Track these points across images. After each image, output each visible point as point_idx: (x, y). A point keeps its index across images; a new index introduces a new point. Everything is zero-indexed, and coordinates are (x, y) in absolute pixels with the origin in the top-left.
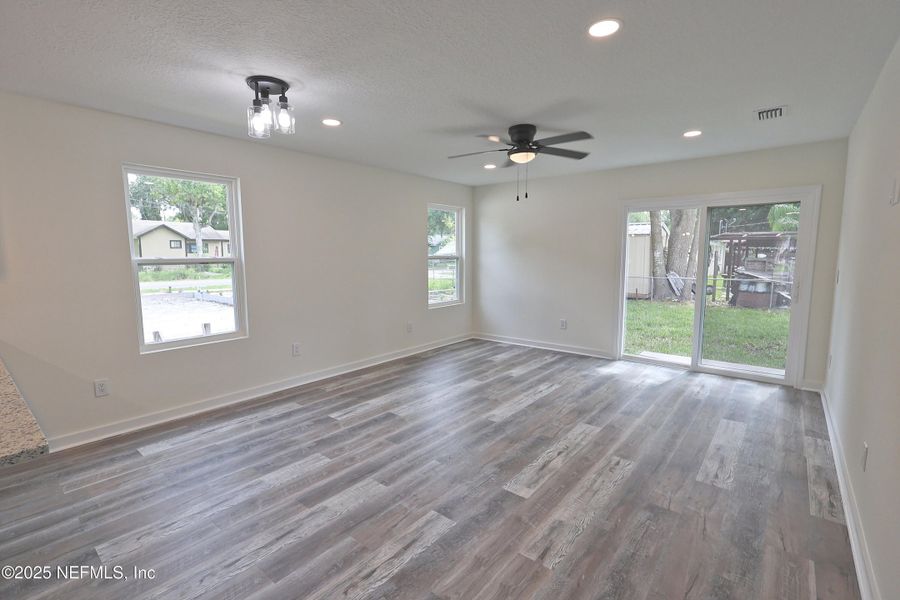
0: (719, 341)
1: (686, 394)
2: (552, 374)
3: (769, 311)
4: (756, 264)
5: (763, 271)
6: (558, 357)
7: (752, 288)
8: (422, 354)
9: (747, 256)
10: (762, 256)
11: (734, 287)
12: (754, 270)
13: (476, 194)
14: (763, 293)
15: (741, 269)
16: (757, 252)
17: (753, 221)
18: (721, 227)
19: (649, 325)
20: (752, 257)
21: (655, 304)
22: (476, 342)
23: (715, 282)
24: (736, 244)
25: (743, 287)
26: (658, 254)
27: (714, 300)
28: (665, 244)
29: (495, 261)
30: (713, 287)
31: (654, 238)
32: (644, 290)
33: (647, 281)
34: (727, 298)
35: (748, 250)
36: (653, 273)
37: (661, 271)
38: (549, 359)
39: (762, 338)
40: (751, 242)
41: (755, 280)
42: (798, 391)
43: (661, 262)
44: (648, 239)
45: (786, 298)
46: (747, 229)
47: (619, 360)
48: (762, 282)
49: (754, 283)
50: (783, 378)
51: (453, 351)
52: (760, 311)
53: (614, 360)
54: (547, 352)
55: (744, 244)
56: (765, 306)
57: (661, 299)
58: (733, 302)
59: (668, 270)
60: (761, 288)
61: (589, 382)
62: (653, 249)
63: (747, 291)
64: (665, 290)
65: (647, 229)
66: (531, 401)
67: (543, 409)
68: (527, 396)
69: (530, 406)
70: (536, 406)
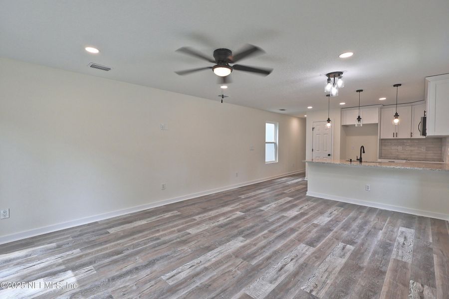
66: (209, 254)
67: (207, 245)
68: (209, 260)
69: (213, 249)
70: (209, 249)
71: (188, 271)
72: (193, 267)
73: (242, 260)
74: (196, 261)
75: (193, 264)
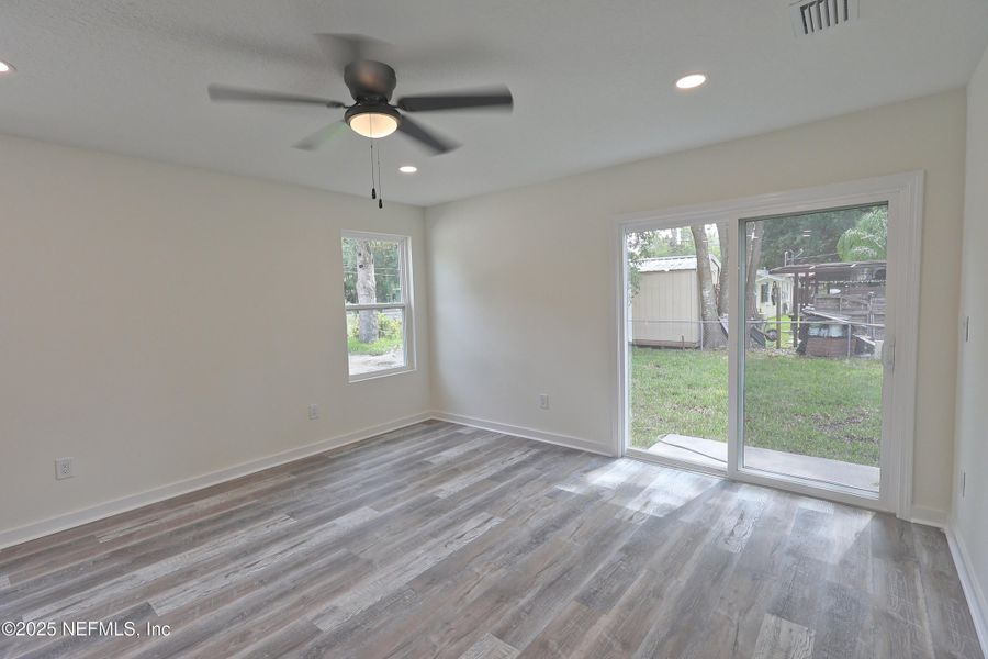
0: (782, 411)
1: (708, 540)
2: (503, 492)
3: (847, 361)
4: (828, 301)
5: (836, 310)
6: (534, 451)
7: (824, 332)
8: (331, 452)
9: (816, 292)
10: (834, 291)
11: (802, 332)
12: (826, 310)
13: (426, 216)
14: (839, 338)
15: (810, 309)
16: (829, 287)
17: (824, 252)
18: (786, 259)
19: (690, 387)
20: (823, 293)
21: (705, 354)
22: (432, 425)
23: (778, 325)
24: (803, 278)
25: (814, 332)
26: (707, 293)
27: (778, 347)
28: (715, 280)
29: (454, 309)
30: (777, 331)
31: (701, 273)
32: (692, 336)
33: (695, 326)
34: (795, 344)
35: (817, 285)
36: (703, 317)
37: (711, 313)
38: (517, 457)
39: (839, 404)
40: (821, 275)
41: (827, 322)
42: (904, 525)
43: (711, 303)
44: (694, 274)
45: (868, 344)
46: (817, 261)
47: (622, 456)
48: (836, 324)
49: (826, 326)
50: (875, 497)
51: (386, 443)
52: (836, 363)
53: (615, 458)
54: (520, 443)
55: (813, 278)
56: (843, 354)
57: (713, 348)
58: (801, 351)
59: (720, 313)
60: (835, 332)
61: (556, 510)
62: (701, 288)
63: (818, 336)
64: (718, 337)
65: (692, 263)
66: (430, 564)
67: (437, 589)
68: (429, 550)
69: (420, 577)
70: (431, 578)
71: (464, 531)
72: (458, 535)
73: (362, 556)
74: (456, 547)
75: (459, 541)
